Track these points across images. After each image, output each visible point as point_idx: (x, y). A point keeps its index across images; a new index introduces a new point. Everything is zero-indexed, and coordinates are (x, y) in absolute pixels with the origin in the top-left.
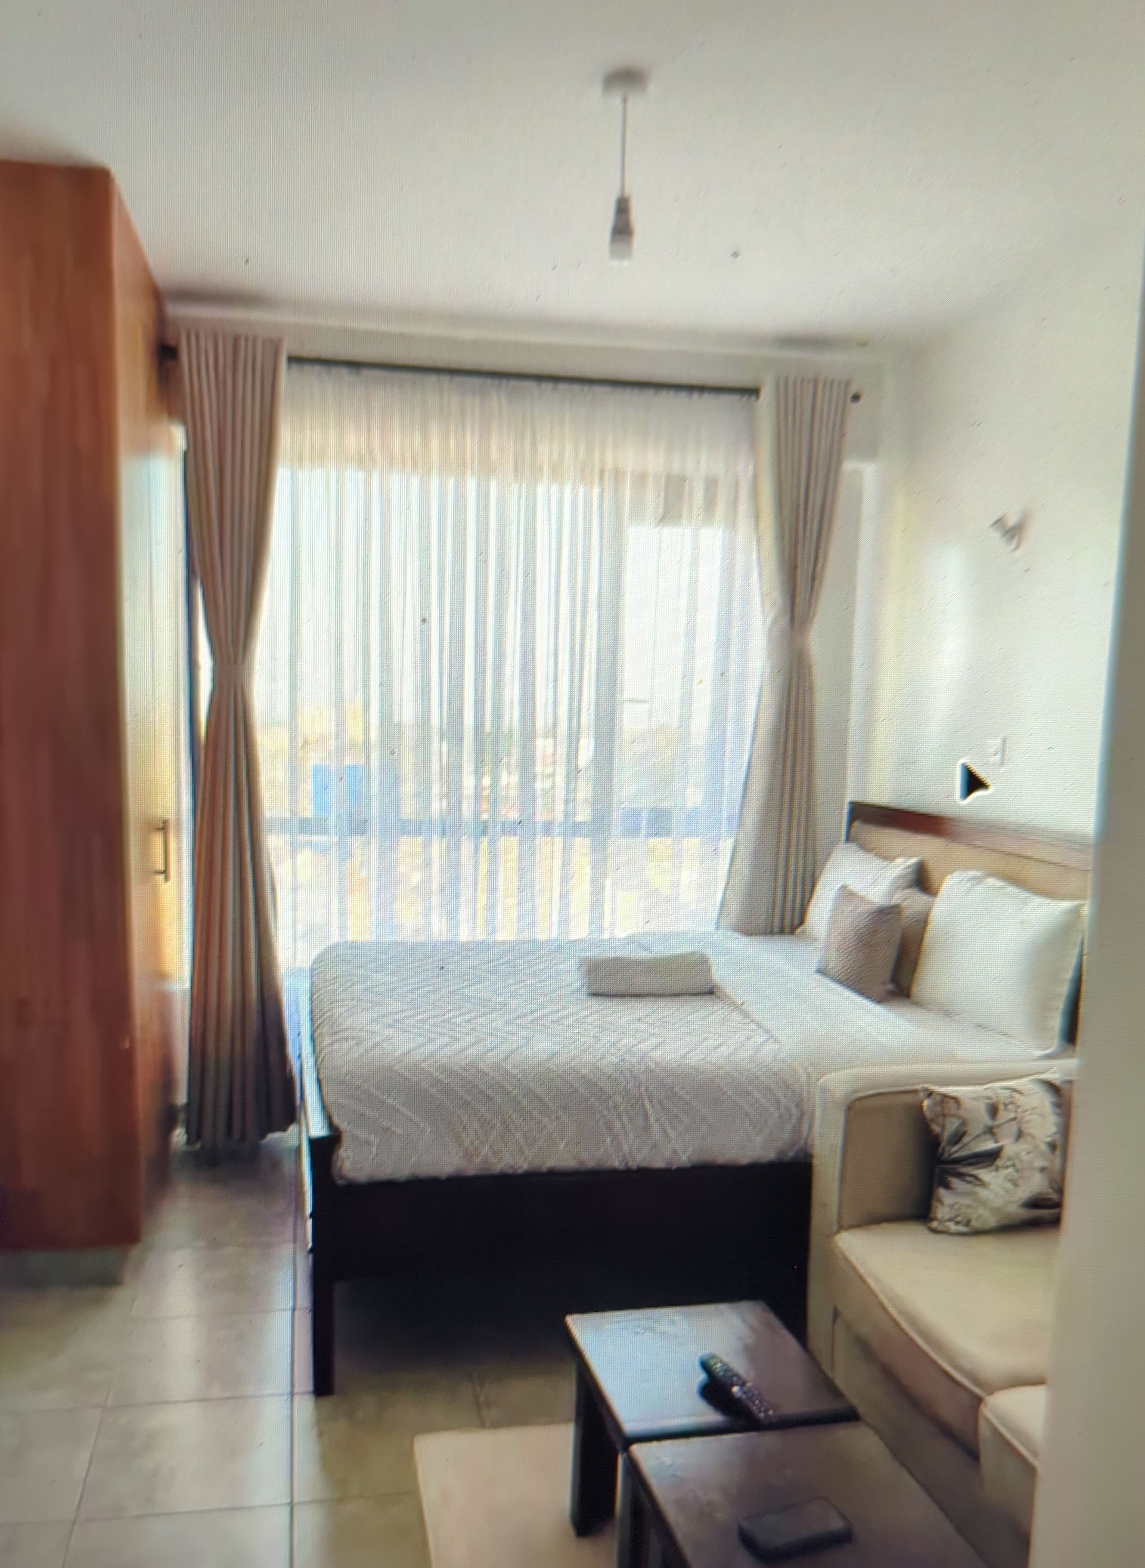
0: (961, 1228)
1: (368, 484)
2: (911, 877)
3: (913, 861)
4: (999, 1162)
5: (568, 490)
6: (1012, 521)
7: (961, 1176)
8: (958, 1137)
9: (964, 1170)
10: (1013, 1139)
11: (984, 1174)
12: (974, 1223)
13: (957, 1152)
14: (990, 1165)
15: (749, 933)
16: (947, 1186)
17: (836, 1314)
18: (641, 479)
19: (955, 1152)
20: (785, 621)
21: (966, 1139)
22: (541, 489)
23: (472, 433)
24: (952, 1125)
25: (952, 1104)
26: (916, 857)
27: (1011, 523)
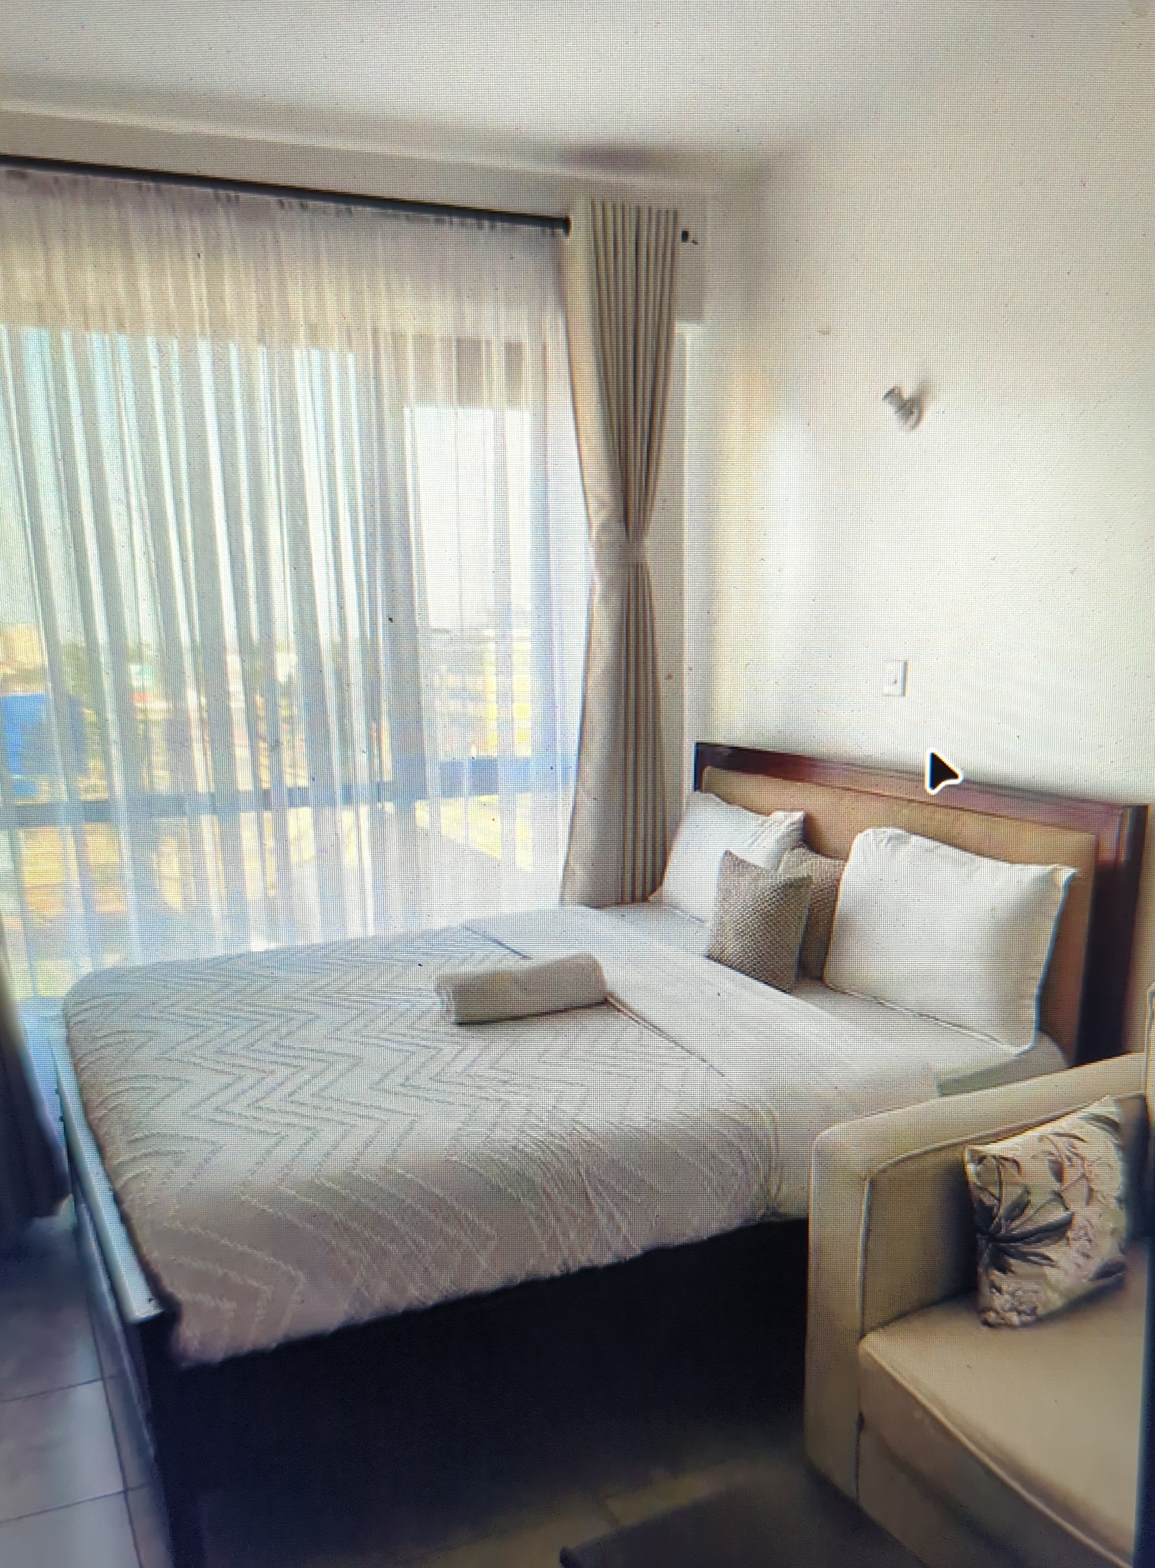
0: (1026, 1318)
1: (57, 347)
2: (796, 835)
3: (798, 815)
4: (1070, 1234)
5: (333, 358)
6: (907, 393)
7: (1023, 1257)
8: (1020, 1207)
9: (1026, 1249)
10: (1084, 1203)
11: (1052, 1251)
12: (1040, 1311)
13: (1018, 1227)
14: (1061, 1238)
15: (598, 905)
16: (1004, 1269)
17: (861, 1422)
18: (424, 341)
19: (1017, 1228)
20: (617, 527)
21: (1029, 1212)
22: (298, 354)
23: (197, 275)
24: (1010, 1195)
25: (1011, 1169)
26: (799, 810)
27: (907, 394)
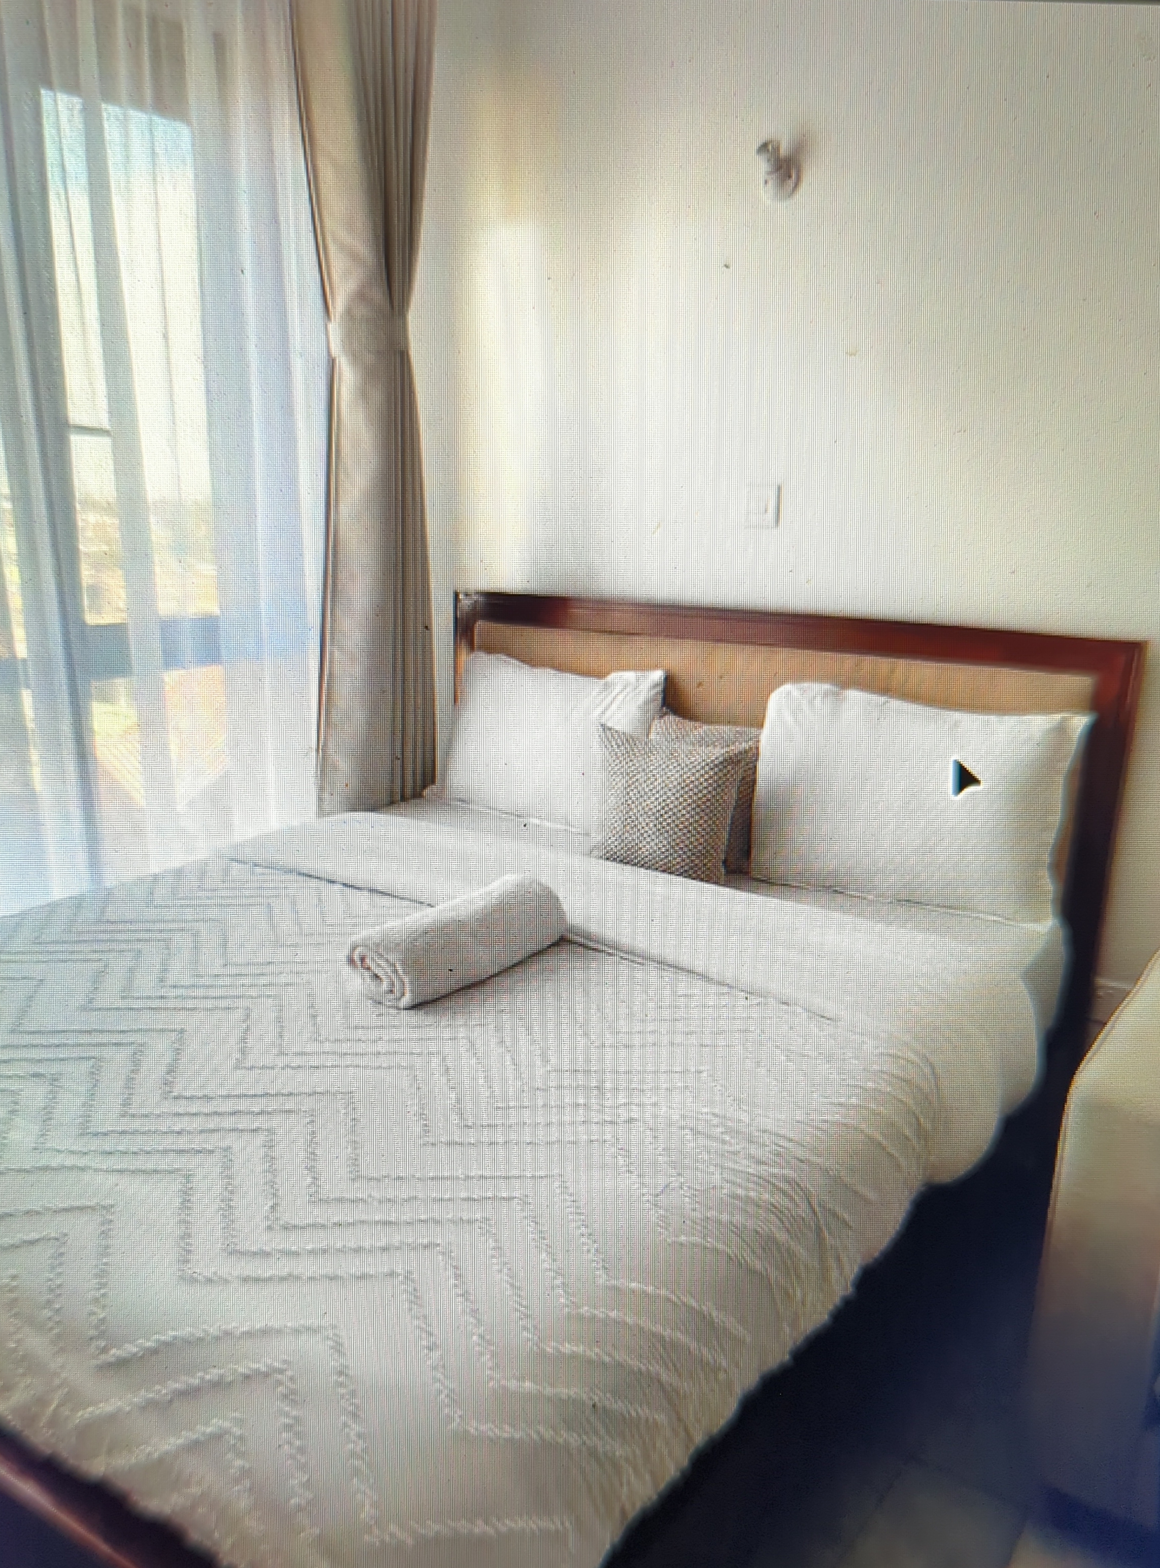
2: (660, 700)
3: (657, 675)
26: (656, 667)
27: (784, 151)
